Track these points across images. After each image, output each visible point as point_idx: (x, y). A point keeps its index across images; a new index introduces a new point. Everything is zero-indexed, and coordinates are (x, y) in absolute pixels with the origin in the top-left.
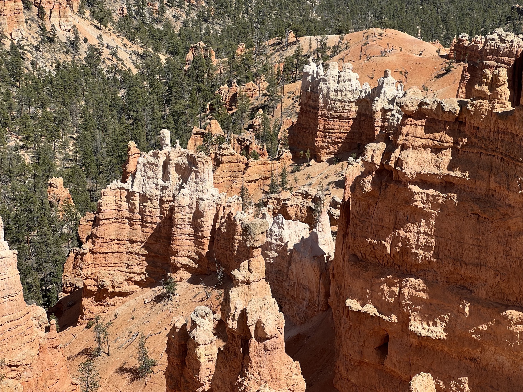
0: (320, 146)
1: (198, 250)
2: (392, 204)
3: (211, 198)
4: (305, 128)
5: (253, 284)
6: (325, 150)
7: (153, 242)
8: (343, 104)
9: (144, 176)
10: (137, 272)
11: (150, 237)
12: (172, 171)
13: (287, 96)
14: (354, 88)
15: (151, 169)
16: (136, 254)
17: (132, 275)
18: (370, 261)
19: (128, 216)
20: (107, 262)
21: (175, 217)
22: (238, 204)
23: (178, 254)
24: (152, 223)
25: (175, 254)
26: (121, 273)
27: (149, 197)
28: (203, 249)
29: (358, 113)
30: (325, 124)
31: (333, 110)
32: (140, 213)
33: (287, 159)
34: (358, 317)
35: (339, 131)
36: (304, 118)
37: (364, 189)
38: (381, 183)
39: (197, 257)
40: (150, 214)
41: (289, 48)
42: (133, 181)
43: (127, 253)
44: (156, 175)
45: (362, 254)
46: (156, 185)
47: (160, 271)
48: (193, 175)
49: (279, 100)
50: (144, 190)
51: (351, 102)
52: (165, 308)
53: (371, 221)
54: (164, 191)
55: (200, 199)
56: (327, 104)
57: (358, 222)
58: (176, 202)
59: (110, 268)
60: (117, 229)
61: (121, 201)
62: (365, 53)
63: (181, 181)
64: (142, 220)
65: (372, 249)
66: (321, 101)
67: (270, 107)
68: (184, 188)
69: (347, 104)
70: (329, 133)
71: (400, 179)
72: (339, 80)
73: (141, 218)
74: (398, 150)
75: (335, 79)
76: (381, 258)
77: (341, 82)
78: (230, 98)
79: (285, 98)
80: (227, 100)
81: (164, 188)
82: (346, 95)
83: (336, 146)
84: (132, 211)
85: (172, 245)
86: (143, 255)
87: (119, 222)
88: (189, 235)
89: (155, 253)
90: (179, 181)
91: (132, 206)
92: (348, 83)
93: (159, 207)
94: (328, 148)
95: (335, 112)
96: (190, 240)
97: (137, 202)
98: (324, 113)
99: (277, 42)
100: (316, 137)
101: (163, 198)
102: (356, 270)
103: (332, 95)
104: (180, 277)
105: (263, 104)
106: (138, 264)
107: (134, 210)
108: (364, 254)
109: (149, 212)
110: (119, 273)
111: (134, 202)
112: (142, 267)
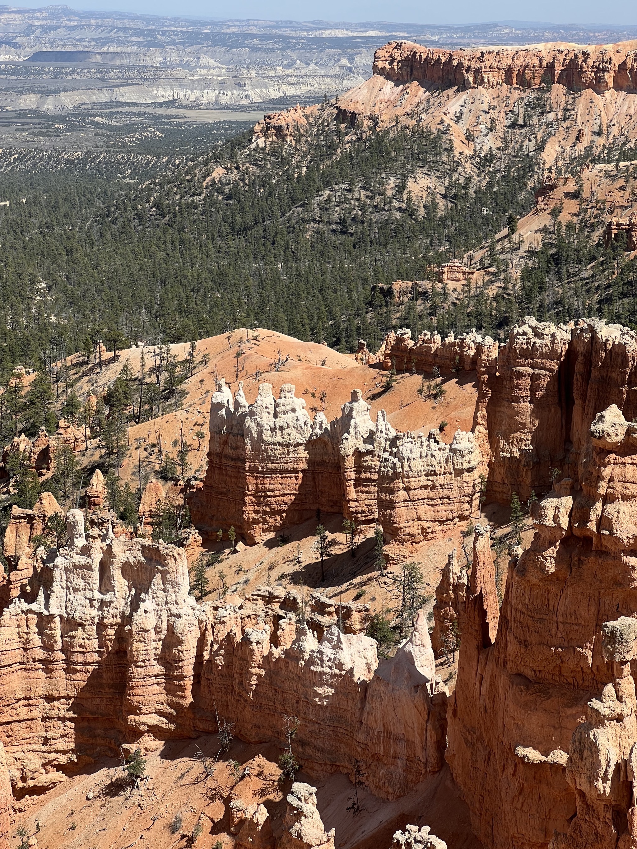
0: (251, 520)
1: (174, 699)
2: (592, 588)
3: (191, 612)
4: (221, 493)
5: (626, 720)
6: (260, 526)
7: (88, 695)
8: (286, 449)
9: (67, 588)
10: (61, 748)
11: (83, 689)
12: (117, 574)
13: (135, 445)
14: (301, 422)
15: (78, 575)
16: (59, 718)
17: (54, 755)
18: (552, 682)
19: (41, 657)
20: (9, 739)
21: (134, 649)
22: (236, 618)
23: (140, 710)
24: (85, 664)
25: (136, 710)
26: (35, 754)
27: (79, 621)
28: (183, 697)
29: (308, 462)
30: (257, 484)
31: (270, 460)
32: (62, 651)
33: (196, 545)
34: (536, 773)
35: (282, 493)
36: (217, 476)
37: (545, 570)
38: (571, 557)
39: (172, 711)
40: (82, 650)
41: (103, 369)
42: (47, 598)
43: (44, 719)
44: (89, 584)
45: (535, 671)
46: (91, 600)
47: (102, 742)
48: (158, 578)
49: (122, 453)
50: (68, 610)
51: (298, 444)
52: (129, 803)
53: (555, 618)
54: (105, 609)
55: (174, 616)
56: (259, 451)
57: (530, 623)
58: (134, 626)
59: (15, 749)
60: (24, 681)
61: (28, 633)
62: (243, 368)
63: (133, 592)
64: (67, 661)
65: (559, 662)
66: (249, 447)
67: (110, 466)
68: (144, 601)
69: (292, 448)
70: (266, 496)
71: (603, 549)
72: (275, 411)
73: (64, 658)
74: (599, 505)
75: (270, 410)
76: (572, 675)
77: (280, 415)
78: (36, 456)
79: (132, 448)
80: (33, 460)
81: (103, 604)
82: (289, 435)
83: (278, 518)
84: (48, 647)
85: (130, 696)
86: (70, 720)
87: (26, 669)
88: (156, 676)
89: (92, 713)
90: (130, 591)
91: (50, 640)
92: (290, 415)
93: (96, 637)
94: (265, 521)
95: (273, 463)
96: (158, 684)
97: (58, 632)
98: (255, 466)
99: (80, 361)
100: (244, 504)
101: (105, 621)
102: (529, 697)
103: (267, 436)
104: (146, 749)
105: (95, 462)
106: (62, 736)
107: (52, 646)
108: (540, 671)
109: (81, 646)
110: (31, 755)
111: (53, 632)
112: (70, 740)
